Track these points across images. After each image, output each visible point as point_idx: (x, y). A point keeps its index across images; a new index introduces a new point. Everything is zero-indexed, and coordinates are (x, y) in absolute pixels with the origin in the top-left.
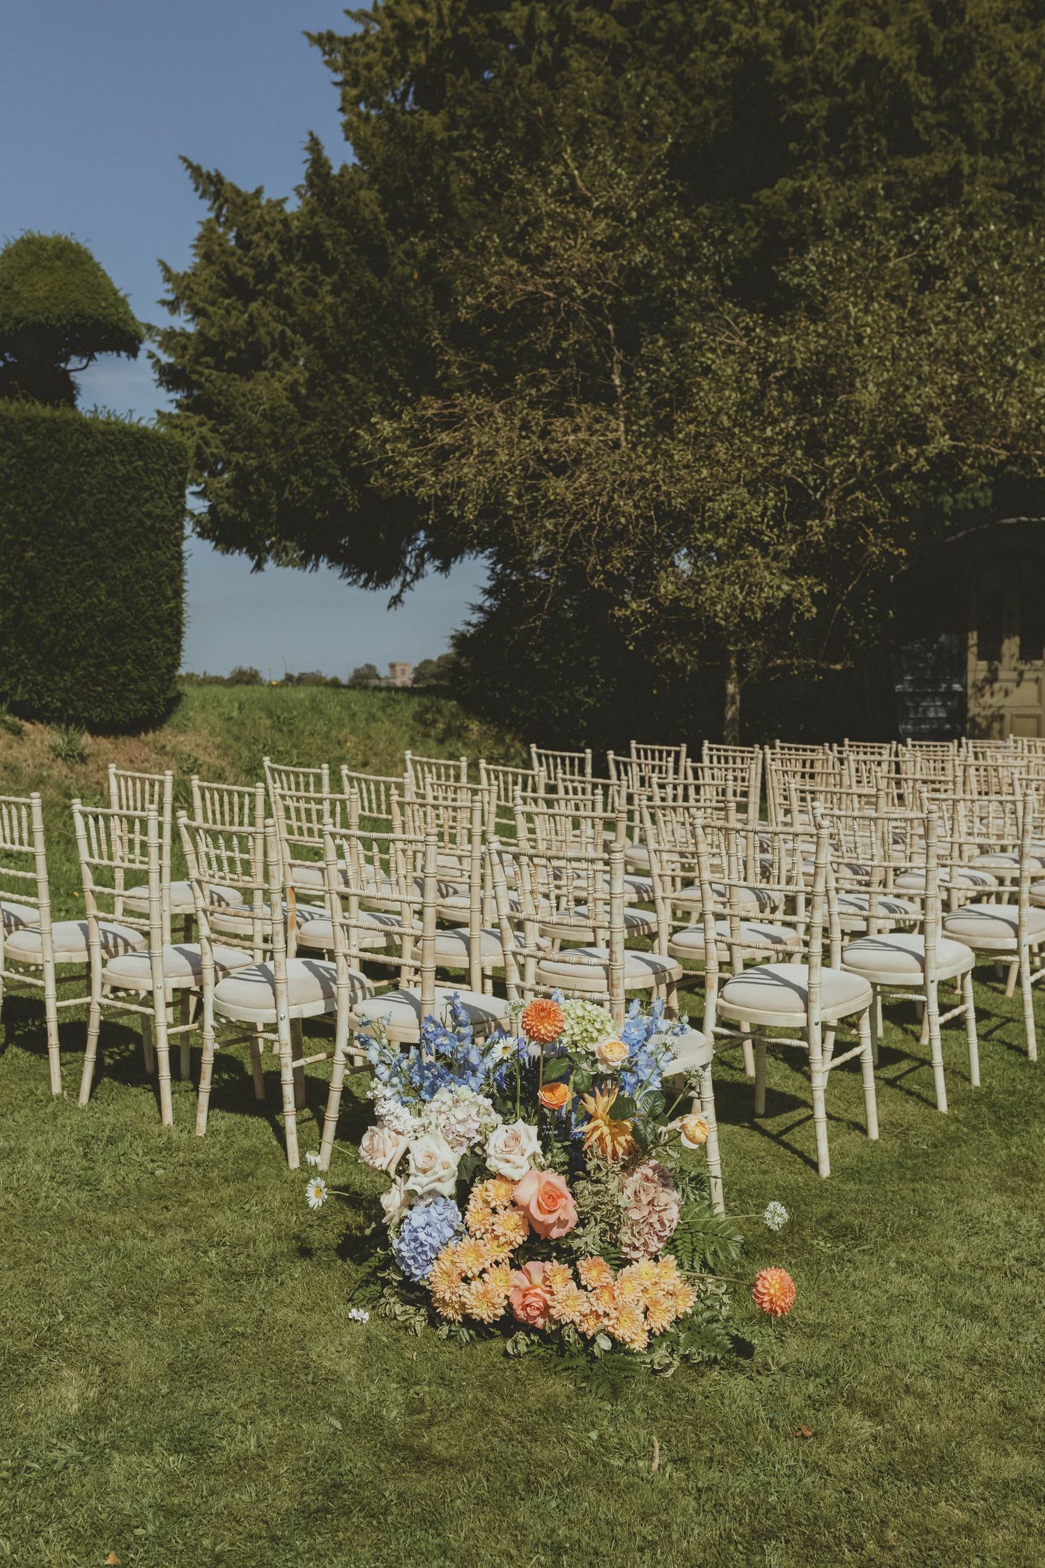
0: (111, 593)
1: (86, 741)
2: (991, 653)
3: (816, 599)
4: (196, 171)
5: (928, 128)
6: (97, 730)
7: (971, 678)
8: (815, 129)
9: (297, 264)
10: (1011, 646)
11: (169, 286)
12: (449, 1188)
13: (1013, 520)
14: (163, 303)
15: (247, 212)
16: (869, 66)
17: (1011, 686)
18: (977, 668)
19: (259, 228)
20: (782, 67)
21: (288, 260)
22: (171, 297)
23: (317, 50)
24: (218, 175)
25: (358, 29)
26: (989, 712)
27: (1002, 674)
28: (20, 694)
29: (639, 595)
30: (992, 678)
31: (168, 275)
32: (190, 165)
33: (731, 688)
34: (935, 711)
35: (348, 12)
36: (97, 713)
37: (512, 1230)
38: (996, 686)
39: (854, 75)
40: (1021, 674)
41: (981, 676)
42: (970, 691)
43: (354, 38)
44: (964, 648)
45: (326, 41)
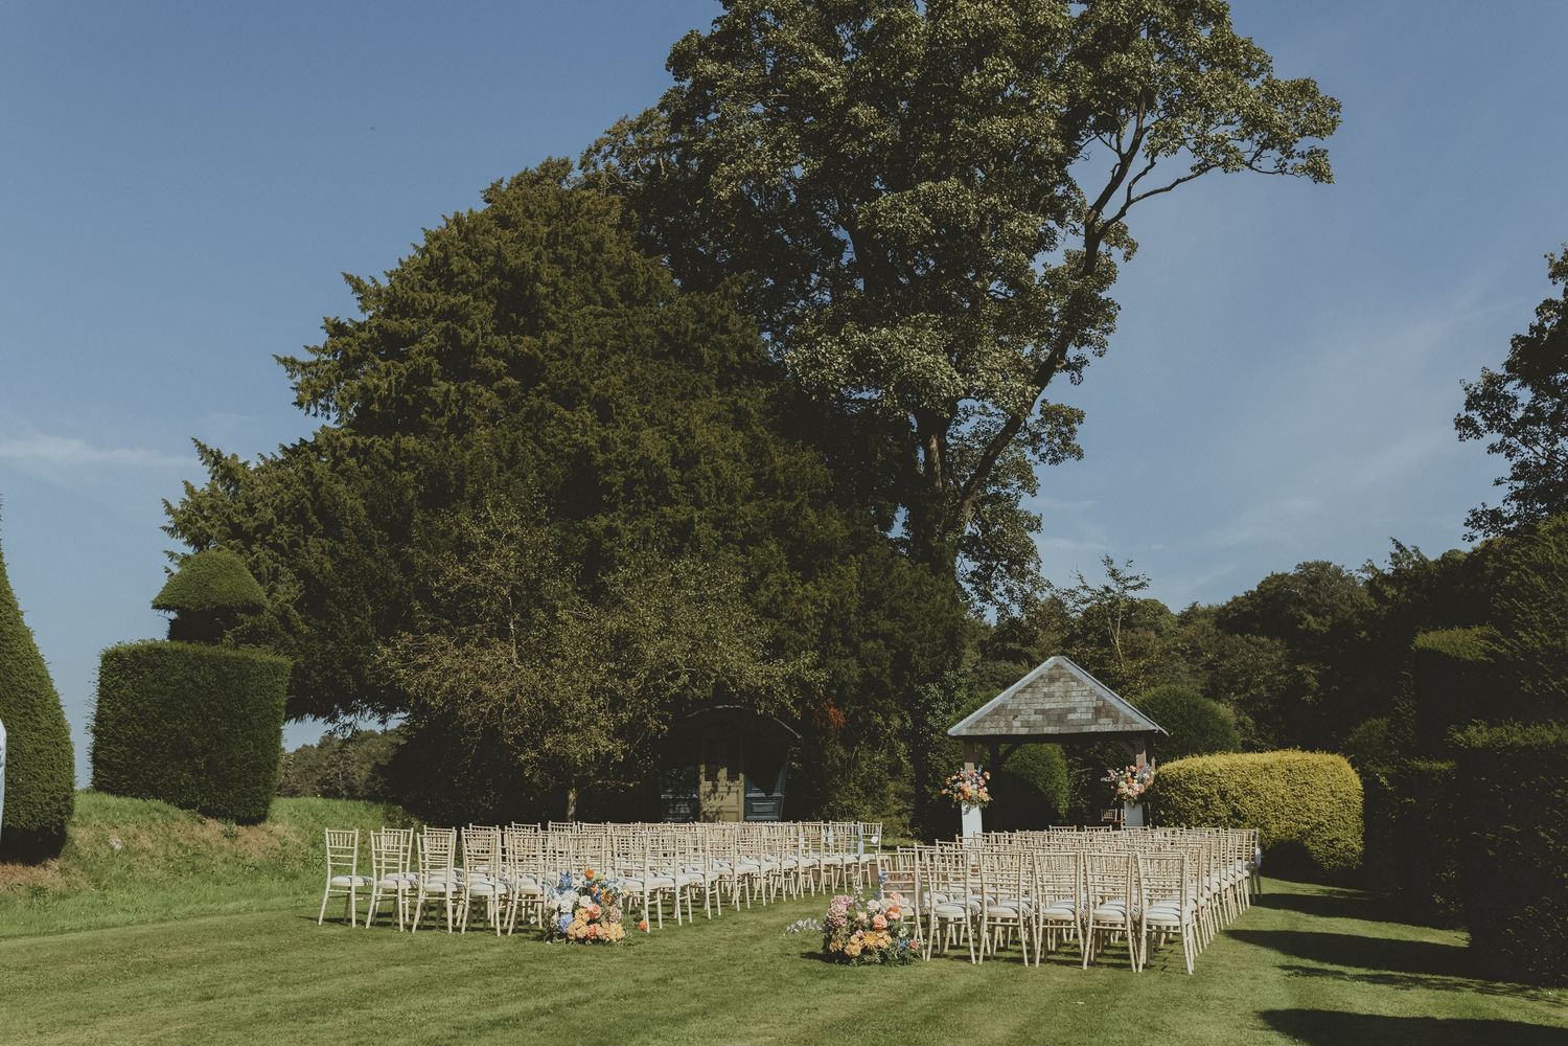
0: (256, 747)
1: (235, 828)
2: (712, 776)
3: (624, 752)
4: (202, 448)
5: (677, 492)
6: (240, 822)
7: (702, 790)
8: (617, 491)
9: (287, 523)
10: (723, 773)
11: (170, 517)
12: (570, 911)
13: (721, 707)
14: (165, 528)
15: (253, 489)
16: (644, 462)
17: (725, 795)
18: (706, 786)
19: (261, 499)
20: (600, 457)
21: (281, 520)
22: (172, 525)
23: (282, 367)
24: (219, 452)
25: (313, 358)
26: (714, 809)
27: (720, 789)
28: (205, 803)
29: (534, 748)
30: (715, 790)
31: (170, 510)
32: (199, 444)
33: (571, 796)
34: (684, 809)
35: (307, 348)
36: (242, 813)
37: (587, 918)
38: (717, 794)
39: (639, 465)
40: (729, 788)
41: (708, 789)
42: (702, 797)
43: (310, 364)
44: (698, 773)
45: (290, 364)
